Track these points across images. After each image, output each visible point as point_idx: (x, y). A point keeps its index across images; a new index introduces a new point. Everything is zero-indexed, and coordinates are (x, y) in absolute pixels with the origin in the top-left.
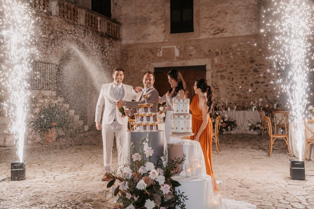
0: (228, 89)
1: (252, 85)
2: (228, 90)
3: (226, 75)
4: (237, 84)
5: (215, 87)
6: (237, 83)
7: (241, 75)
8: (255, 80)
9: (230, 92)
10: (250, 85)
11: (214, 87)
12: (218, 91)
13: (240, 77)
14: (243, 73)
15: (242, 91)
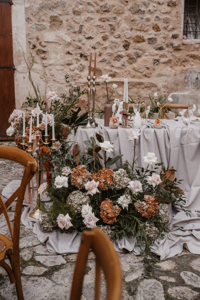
0: (68, 53)
1: (126, 46)
2: (69, 58)
3: (63, 18)
4: (90, 40)
5: (36, 49)
6: (90, 38)
7: (100, 20)
8: (135, 34)
9: (74, 61)
10: (122, 44)
11: (34, 46)
12: (43, 59)
13: (99, 23)
14: (107, 15)
15: (103, 61)
